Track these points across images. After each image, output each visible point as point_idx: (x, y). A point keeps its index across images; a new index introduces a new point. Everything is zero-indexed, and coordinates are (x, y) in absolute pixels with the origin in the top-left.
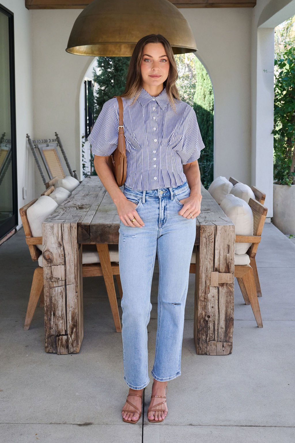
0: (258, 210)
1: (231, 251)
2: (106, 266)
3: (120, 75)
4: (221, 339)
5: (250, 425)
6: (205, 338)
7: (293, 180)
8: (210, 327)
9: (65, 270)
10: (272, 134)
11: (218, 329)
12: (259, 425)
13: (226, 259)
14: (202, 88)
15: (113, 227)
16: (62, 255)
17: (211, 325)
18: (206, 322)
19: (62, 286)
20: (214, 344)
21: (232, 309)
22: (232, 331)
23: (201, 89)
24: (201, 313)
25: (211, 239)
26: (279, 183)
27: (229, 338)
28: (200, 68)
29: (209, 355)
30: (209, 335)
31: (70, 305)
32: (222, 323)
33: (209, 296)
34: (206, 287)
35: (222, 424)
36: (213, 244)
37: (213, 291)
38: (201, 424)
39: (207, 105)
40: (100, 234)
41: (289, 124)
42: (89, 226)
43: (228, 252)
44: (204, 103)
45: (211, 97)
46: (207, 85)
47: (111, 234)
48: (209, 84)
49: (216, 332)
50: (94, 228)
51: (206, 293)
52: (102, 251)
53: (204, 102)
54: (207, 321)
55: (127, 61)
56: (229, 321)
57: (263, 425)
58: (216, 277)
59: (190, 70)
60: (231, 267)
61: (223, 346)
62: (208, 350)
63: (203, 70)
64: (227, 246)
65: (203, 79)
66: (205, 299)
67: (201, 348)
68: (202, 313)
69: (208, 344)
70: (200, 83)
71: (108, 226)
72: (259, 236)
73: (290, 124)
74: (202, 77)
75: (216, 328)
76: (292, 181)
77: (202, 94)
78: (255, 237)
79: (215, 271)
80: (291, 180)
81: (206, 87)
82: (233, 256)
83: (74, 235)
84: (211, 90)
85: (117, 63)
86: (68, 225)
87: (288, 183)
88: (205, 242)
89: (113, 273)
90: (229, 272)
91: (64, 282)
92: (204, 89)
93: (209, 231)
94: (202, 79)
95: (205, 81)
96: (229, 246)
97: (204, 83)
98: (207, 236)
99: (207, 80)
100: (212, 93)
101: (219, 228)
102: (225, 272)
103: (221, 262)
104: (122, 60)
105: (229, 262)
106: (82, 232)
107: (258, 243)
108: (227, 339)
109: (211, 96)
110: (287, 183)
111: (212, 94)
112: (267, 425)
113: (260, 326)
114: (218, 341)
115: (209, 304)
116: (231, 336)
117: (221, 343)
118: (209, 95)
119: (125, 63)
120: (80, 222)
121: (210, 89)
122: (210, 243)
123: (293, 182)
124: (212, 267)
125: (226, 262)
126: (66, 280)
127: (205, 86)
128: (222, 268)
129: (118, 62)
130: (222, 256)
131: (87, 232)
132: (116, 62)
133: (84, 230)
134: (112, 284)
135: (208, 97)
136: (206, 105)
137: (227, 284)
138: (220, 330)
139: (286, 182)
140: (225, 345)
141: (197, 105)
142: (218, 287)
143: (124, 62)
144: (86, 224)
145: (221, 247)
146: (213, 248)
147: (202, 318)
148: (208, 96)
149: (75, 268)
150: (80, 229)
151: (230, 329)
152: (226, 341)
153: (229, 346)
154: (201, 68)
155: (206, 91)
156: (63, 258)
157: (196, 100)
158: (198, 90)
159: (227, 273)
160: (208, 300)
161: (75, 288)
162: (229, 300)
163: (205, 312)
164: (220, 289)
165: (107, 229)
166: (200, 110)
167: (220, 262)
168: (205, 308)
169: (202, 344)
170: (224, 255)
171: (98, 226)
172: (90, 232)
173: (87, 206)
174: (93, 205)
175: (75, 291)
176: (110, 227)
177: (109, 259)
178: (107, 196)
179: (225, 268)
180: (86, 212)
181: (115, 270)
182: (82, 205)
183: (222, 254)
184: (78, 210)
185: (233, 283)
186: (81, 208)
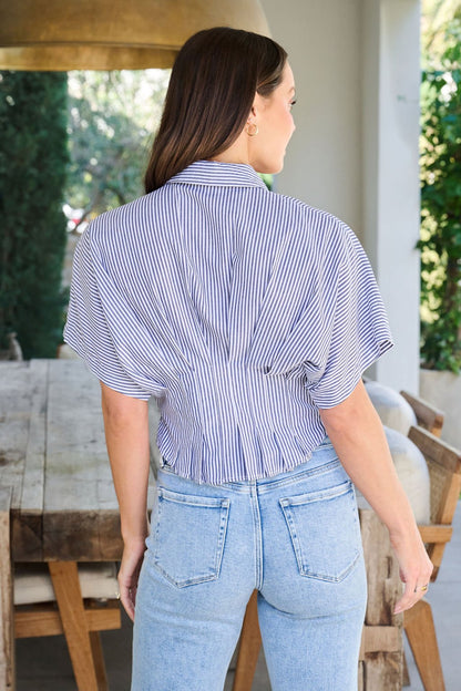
0: (439, 460)
1: (396, 573)
2: (71, 610)
3: (35, 102)
10: (415, 251)
13: (383, 593)
15: (101, 518)
26: (431, 367)
40: (68, 537)
42: (41, 517)
43: (387, 573)
47: (95, 536)
50: (54, 522)
64: (386, 560)
71: (89, 517)
72: (446, 524)
78: (438, 527)
87: (454, 367)
89: (90, 627)
90: (390, 624)
96: (390, 560)
101: (367, 516)
102: (382, 624)
103: (371, 599)
105: (391, 600)
106: (23, 534)
107: (443, 544)
110: (451, 366)
120: (15, 506)
125: (384, 599)
128: (375, 613)
130: (374, 585)
131: (36, 532)
133: (27, 527)
134: (86, 653)
137: (385, 653)
139: (447, 366)
142: (363, 662)
144: (33, 512)
145: (371, 561)
149: (4, 624)
150: (17, 525)
159: (386, 625)
161: (4, 674)
164: (370, 665)
165: (86, 525)
170: (377, 582)
171: (64, 517)
172: (42, 533)
173: (16, 456)
174: (29, 452)
175: (3, 682)
176: (94, 518)
177: (79, 591)
178: (52, 422)
179: (382, 613)
180: (18, 473)
181: (94, 619)
182: (2, 453)
183: (374, 581)
185: (399, 651)
186: (1, 461)
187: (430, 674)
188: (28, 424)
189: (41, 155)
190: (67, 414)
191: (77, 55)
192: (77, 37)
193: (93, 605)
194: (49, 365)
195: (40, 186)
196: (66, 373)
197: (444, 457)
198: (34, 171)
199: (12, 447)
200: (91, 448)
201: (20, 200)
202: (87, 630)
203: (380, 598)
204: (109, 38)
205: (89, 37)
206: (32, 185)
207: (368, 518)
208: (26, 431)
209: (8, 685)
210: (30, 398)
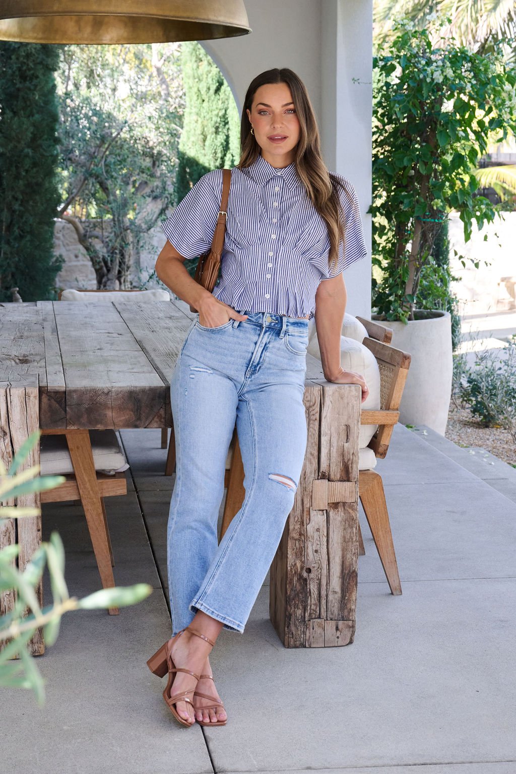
0: (388, 360)
1: (353, 438)
2: (86, 479)
3: (30, 89)
4: (332, 614)
5: (422, 762)
6: (301, 614)
7: (410, 311)
8: (312, 590)
10: (368, 214)
11: (327, 596)
12: (438, 761)
13: (343, 454)
14: (197, 120)
15: (113, 394)
16: (8, 453)
17: (313, 587)
18: (304, 582)
20: (320, 625)
21: (355, 553)
22: (354, 599)
23: (197, 122)
24: (293, 564)
25: (313, 415)
26: (381, 319)
27: (349, 613)
28: (194, 76)
29: (310, 647)
30: (309, 607)
31: (26, 558)
32: (336, 583)
33: (310, 528)
34: (303, 510)
35: (369, 764)
36: (317, 423)
37: (317, 520)
38: (328, 766)
39: (210, 156)
40: (87, 409)
41: (403, 193)
42: (65, 392)
43: (346, 439)
44: (203, 152)
45: (219, 139)
46: (210, 113)
47: (109, 408)
48: (214, 110)
49: (323, 602)
50: (75, 397)
51: (303, 523)
52: (78, 448)
53: (204, 149)
54: (305, 580)
55: (44, 57)
56: (349, 577)
57: (446, 761)
58: (323, 491)
59: (163, 81)
60: (352, 469)
61: (337, 629)
62: (307, 638)
63: (199, 80)
64: (344, 427)
65: (200, 101)
66: (300, 534)
67: (292, 633)
68: (295, 564)
69: (306, 626)
70: (193, 108)
71: (103, 392)
72: (393, 410)
73: (406, 193)
74: (198, 96)
75: (323, 593)
76: (410, 313)
77: (199, 132)
78: (387, 412)
79: (321, 479)
80: (407, 310)
81: (208, 117)
82: (356, 448)
83: (32, 413)
84: (217, 125)
85: (25, 63)
86: (20, 392)
87: (402, 318)
89: (102, 493)
90: (348, 480)
92: (202, 122)
93: (309, 398)
94: (198, 99)
95: (205, 104)
96: (348, 427)
97: (203, 108)
99: (208, 102)
100: (220, 130)
101: (329, 391)
102: (341, 480)
103: (333, 460)
104: (34, 55)
105: (349, 460)
106: (50, 406)
107: (390, 425)
108: (345, 614)
109: (218, 136)
110: (400, 317)
111: (221, 133)
112: (455, 761)
113: (394, 592)
114: (327, 620)
115: (310, 544)
116: (353, 607)
117: (334, 623)
118: (214, 134)
119: (41, 63)
120: (43, 384)
121: (216, 123)
122: (312, 422)
123: (410, 315)
124: (315, 471)
125: (343, 459)
126: (16, 506)
127: (206, 114)
128: (336, 471)
129: (25, 61)
130: (335, 448)
131: (60, 406)
132: (21, 59)
133: (53, 401)
134: (98, 515)
135: (212, 140)
136: (207, 157)
137: (344, 504)
138: (331, 597)
139: (396, 316)
140: (340, 627)
141: (186, 157)
142: (326, 510)
143: (39, 60)
144: (57, 389)
145: (333, 428)
146: (317, 432)
147: (295, 573)
148: (211, 137)
150: (45, 399)
151: (351, 593)
152: (343, 617)
153: (350, 627)
154: (196, 75)
155: (206, 126)
156: (11, 459)
157: (184, 145)
158: (190, 123)
159: (345, 481)
160: (307, 537)
161: (35, 521)
162: (348, 537)
163: (301, 560)
164: (331, 514)
165: (102, 399)
166: (195, 168)
167: (330, 461)
168: (301, 553)
169: (295, 625)
170: (338, 446)
171: (82, 393)
172: (66, 405)
173: (37, 358)
174: (48, 355)
175: (35, 528)
176: (107, 394)
177: (93, 463)
178: (63, 338)
179: (342, 471)
180: (40, 367)
181: (105, 486)
182: (24, 356)
183: (335, 443)
184: (20, 365)
185: (356, 502)
186: (24, 361)
187: (380, 533)
188: (43, 340)
189: (34, 138)
190: (74, 333)
194: (53, 304)
195: (35, 165)
196: (69, 309)
197: (392, 357)
198: (29, 151)
199: (32, 352)
200: (99, 353)
201: (17, 177)
202: (100, 496)
203: (340, 459)
206: (27, 163)
207: (331, 393)
208: (42, 344)
209: (39, 530)
210: (41, 324)
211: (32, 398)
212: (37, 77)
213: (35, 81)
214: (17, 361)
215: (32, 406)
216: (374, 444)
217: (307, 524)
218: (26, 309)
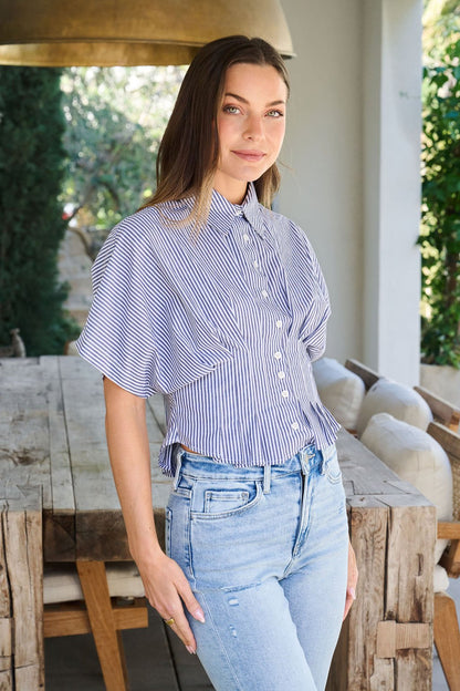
2: (99, 609)
3: (33, 97)
9: (13, 631)
13: (414, 590)
16: (4, 591)
19: (4, 671)
25: (379, 542)
26: (431, 361)
33: (374, 681)
34: (365, 659)
36: (383, 553)
37: (383, 670)
40: (101, 537)
42: (74, 516)
43: (418, 571)
50: (86, 521)
51: (365, 673)
52: (89, 571)
58: (390, 636)
60: (425, 608)
64: (417, 557)
66: (362, 688)
79: (388, 619)
82: (430, 583)
83: (34, 542)
86: (19, 516)
87: (455, 362)
88: (364, 548)
89: (118, 626)
90: (421, 621)
91: (8, 661)
93: (373, 522)
96: (420, 557)
98: (368, 535)
101: (398, 514)
102: (411, 622)
103: (403, 597)
105: (421, 597)
106: (56, 533)
110: (451, 361)
120: (48, 505)
122: (377, 551)
124: (380, 610)
125: (415, 596)
126: (13, 656)
128: (406, 611)
130: (405, 582)
131: (68, 532)
133: (59, 526)
134: (114, 652)
137: (415, 650)
142: (394, 658)
144: (65, 512)
145: (402, 559)
146: (383, 562)
149: (37, 625)
150: (50, 525)
156: (8, 599)
159: (416, 622)
161: (37, 675)
162: (420, 690)
164: (400, 663)
167: (399, 599)
170: (408, 580)
171: (97, 517)
172: (75, 532)
173: (40, 455)
174: (53, 451)
175: (36, 683)
177: (106, 590)
178: (71, 420)
179: (413, 610)
180: (44, 473)
181: (121, 617)
182: (25, 452)
183: (404, 578)
184: (20, 466)
185: (430, 648)
186: (25, 460)
187: (453, 668)
188: (47, 422)
189: (39, 151)
190: (85, 412)
191: (92, 51)
192: (100, 34)
193: (119, 603)
194: (59, 362)
195: (39, 181)
196: (78, 370)
198: (32, 166)
199: (34, 444)
201: (19, 195)
202: (115, 629)
203: (411, 596)
204: (132, 35)
205: (111, 33)
207: (400, 516)
208: (46, 428)
209: (41, 686)
210: (45, 395)
211: (34, 524)
212: (41, 83)
213: (39, 88)
214: (17, 460)
215: (33, 534)
216: (445, 562)
217: (370, 676)
218: (27, 369)
